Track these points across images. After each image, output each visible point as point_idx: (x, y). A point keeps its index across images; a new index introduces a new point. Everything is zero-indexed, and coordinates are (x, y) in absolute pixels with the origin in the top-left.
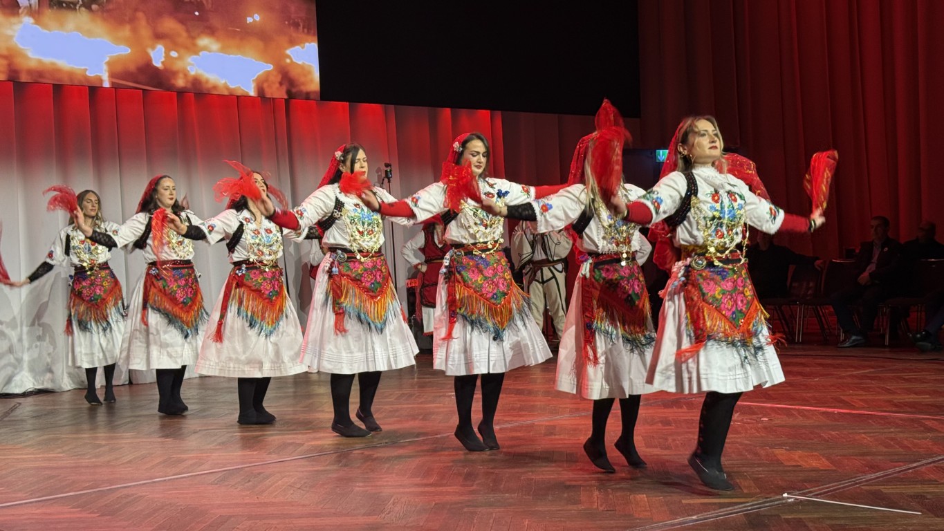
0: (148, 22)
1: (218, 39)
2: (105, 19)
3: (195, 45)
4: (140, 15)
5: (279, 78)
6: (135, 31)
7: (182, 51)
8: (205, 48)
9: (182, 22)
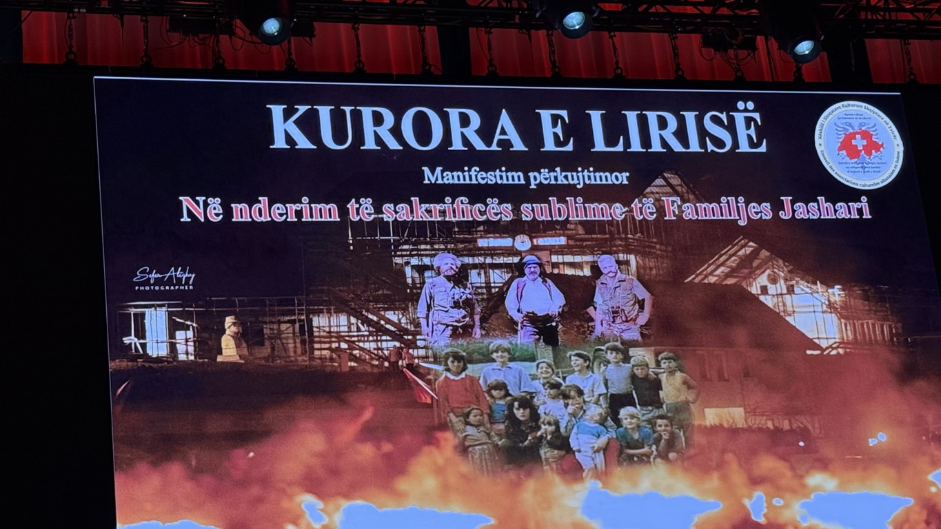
0: (741, 466)
1: (833, 474)
2: (686, 470)
3: (804, 486)
4: (730, 457)
5: (924, 515)
6: (725, 478)
7: (788, 496)
8: (817, 488)
9: (783, 458)
